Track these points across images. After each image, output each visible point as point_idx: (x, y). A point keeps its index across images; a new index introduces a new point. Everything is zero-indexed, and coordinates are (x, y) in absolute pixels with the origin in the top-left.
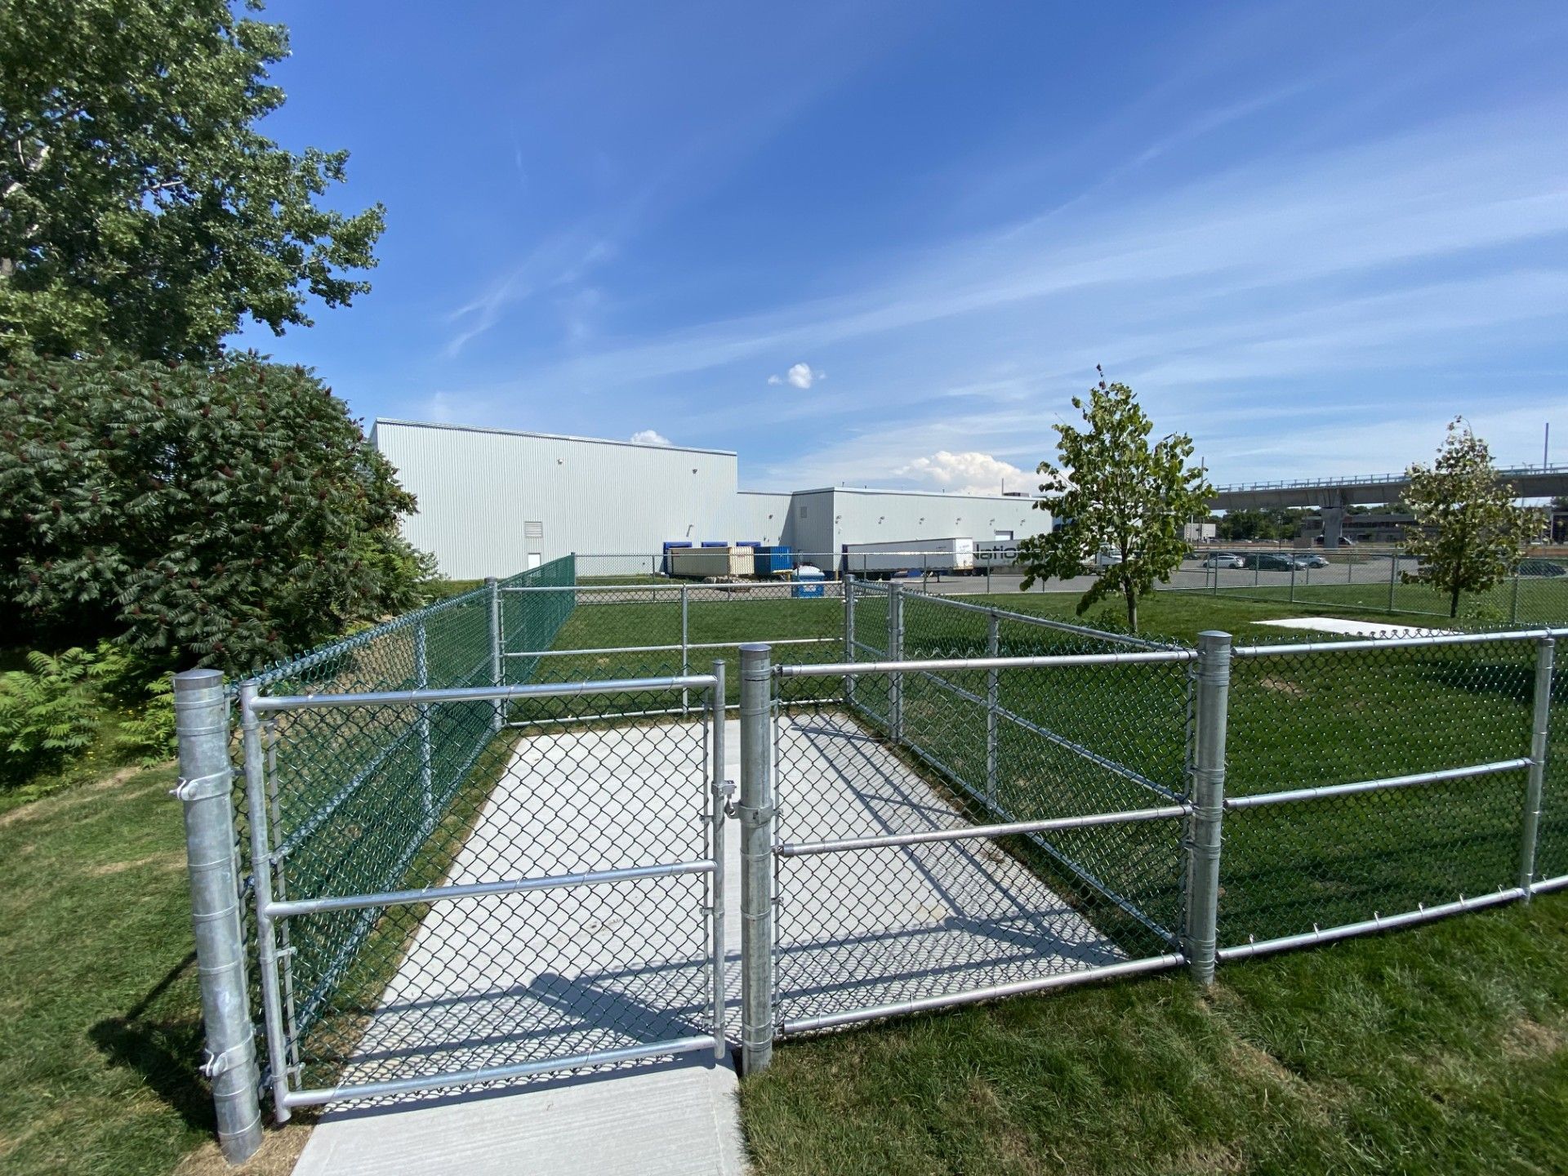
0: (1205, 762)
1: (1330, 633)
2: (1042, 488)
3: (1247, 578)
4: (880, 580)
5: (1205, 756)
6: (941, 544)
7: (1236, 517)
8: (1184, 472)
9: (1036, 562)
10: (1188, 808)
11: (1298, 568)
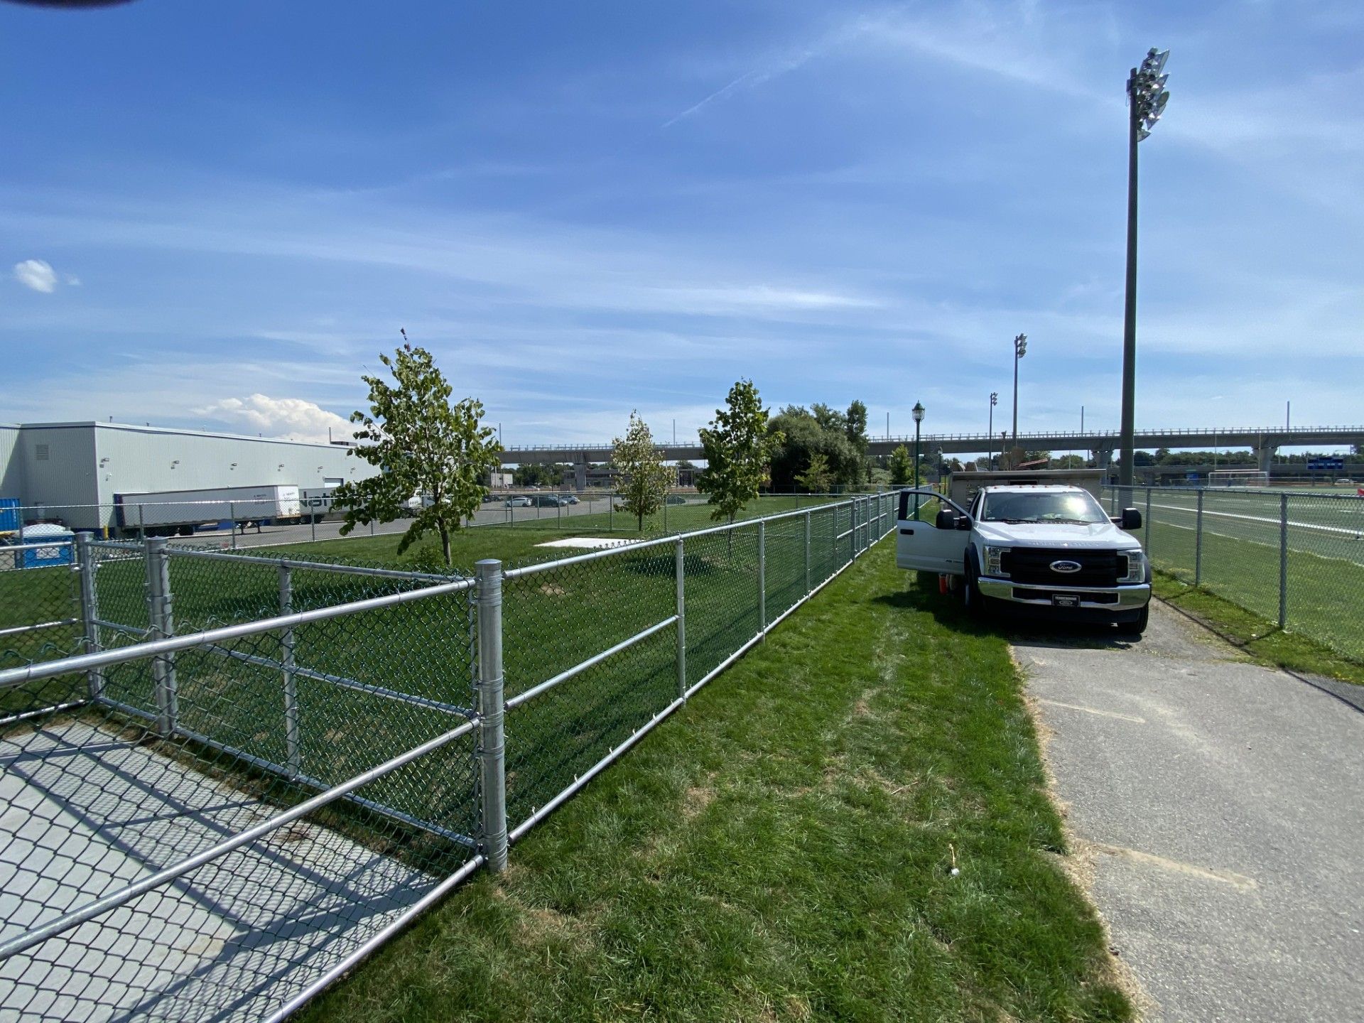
0: (488, 676)
1: (579, 549)
2: (356, 436)
3: (533, 514)
4: (177, 535)
5: (487, 670)
6: (260, 492)
7: (525, 469)
8: (479, 431)
9: (355, 508)
10: (476, 721)
11: (563, 505)
